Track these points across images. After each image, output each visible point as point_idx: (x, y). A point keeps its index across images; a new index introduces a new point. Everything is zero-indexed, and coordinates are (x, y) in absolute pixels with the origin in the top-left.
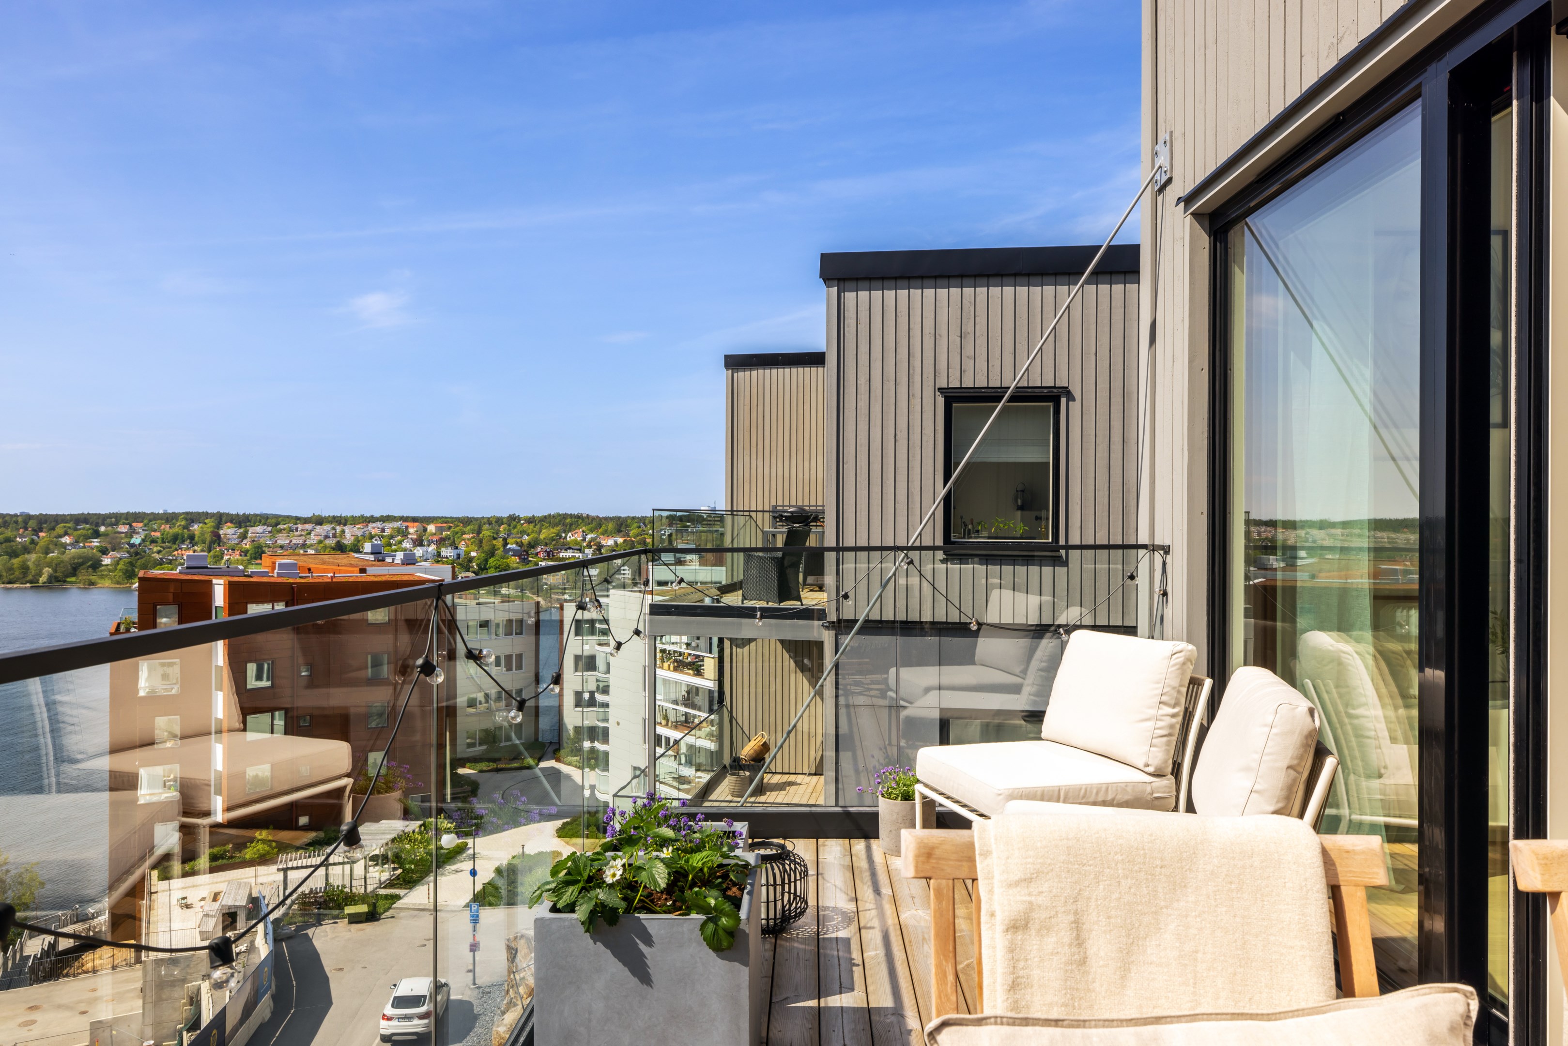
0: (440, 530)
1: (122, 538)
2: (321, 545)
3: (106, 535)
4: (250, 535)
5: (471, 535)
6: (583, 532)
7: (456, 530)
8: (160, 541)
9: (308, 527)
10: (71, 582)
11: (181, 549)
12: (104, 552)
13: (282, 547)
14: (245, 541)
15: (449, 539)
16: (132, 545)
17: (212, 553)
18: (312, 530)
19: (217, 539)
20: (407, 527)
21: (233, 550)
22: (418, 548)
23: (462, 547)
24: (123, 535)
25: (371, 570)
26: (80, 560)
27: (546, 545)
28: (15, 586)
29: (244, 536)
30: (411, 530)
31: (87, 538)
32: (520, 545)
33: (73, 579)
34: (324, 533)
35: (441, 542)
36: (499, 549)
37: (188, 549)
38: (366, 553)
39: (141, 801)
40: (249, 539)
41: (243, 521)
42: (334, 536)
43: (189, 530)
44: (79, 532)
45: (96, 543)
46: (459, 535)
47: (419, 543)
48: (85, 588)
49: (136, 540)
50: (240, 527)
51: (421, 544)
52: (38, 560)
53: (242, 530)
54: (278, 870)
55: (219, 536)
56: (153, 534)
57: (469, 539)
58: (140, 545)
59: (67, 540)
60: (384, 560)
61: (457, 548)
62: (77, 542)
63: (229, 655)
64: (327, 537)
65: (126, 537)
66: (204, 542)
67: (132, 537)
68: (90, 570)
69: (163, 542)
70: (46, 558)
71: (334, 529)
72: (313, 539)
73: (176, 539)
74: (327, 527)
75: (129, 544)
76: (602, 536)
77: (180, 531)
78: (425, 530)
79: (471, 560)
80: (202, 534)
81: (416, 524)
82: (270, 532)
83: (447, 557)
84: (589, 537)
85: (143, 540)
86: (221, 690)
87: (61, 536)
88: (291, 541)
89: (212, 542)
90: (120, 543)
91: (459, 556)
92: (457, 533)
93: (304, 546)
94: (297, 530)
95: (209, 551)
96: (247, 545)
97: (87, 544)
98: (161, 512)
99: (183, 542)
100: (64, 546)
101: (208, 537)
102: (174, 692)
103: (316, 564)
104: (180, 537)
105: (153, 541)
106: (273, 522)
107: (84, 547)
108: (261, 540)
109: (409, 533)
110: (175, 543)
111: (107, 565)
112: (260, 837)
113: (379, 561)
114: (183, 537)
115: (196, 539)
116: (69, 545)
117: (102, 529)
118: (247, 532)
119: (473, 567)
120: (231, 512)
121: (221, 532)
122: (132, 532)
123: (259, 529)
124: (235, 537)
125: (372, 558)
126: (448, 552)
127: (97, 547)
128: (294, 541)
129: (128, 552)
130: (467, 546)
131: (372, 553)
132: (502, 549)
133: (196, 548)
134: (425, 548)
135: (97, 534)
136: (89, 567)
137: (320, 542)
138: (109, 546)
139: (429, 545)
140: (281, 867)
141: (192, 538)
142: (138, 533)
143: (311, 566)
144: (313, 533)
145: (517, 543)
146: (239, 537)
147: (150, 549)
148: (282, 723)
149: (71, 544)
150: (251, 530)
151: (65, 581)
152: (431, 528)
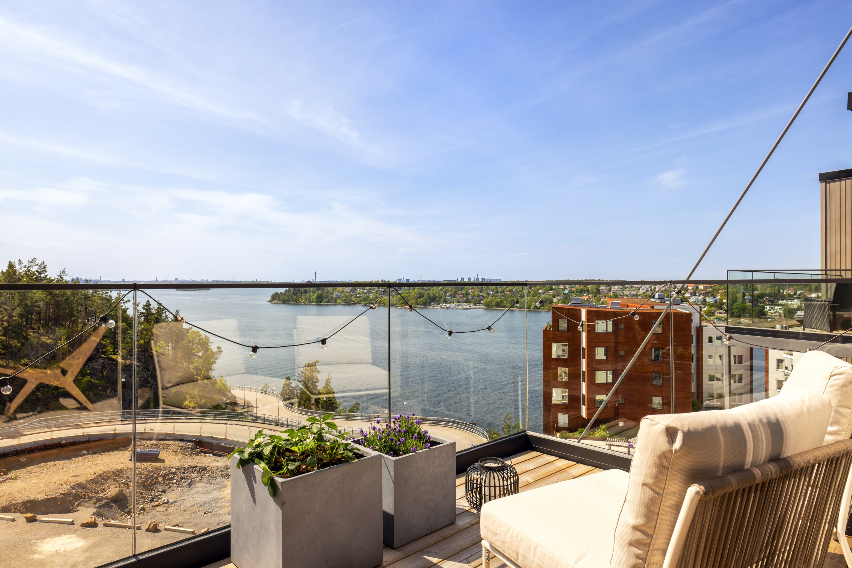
0: (706, 288)
1: (561, 291)
2: (645, 295)
3: (555, 289)
4: (612, 290)
5: (724, 291)
6: (794, 289)
7: (715, 288)
8: (575, 292)
9: (639, 286)
10: (542, 309)
11: (584, 296)
12: (554, 296)
13: (626, 296)
14: (610, 293)
15: (711, 292)
16: (565, 294)
17: (596, 298)
18: (640, 288)
19: (598, 291)
20: (687, 286)
21: (605, 296)
22: (693, 297)
23: (718, 297)
24: (561, 290)
25: (656, 307)
26: (545, 300)
27: (770, 296)
28: (523, 309)
29: (610, 290)
30: (690, 288)
31: (548, 291)
32: (753, 296)
33: (543, 308)
34: (646, 289)
35: (706, 294)
36: (739, 299)
37: (586, 296)
38: (656, 299)
39: (553, 403)
40: (612, 292)
41: (610, 284)
42: (651, 290)
43: (587, 287)
44: (545, 288)
45: (551, 293)
46: (716, 291)
47: (694, 294)
48: (547, 311)
49: (566, 292)
50: (608, 286)
51: (695, 295)
52: (530, 299)
53: (609, 288)
54: (606, 444)
55: (599, 290)
56: (573, 289)
57: (722, 293)
58: (567, 293)
59: (541, 291)
60: (665, 302)
61: (715, 297)
62: (544, 292)
63: (588, 343)
64: (647, 291)
65: (562, 290)
66: (593, 293)
67: (564, 290)
68: (549, 304)
69: (577, 293)
70: (533, 298)
71: (651, 287)
72: (641, 292)
73: (581, 291)
74: (648, 286)
75: (563, 293)
76: (808, 292)
77: (583, 288)
78: (697, 288)
79: (723, 304)
80: (592, 289)
81: (692, 285)
82: (621, 288)
83: (709, 302)
84: (798, 292)
85: (569, 292)
86: (585, 359)
87: (539, 290)
88: (631, 293)
89: (596, 293)
90: (560, 293)
91: (716, 302)
92: (715, 290)
93: (637, 295)
94: (633, 287)
95: (595, 297)
96: (611, 294)
97: (548, 293)
98: (576, 280)
99: (584, 293)
100: (540, 294)
101: (594, 290)
102: (566, 357)
103: (631, 303)
104: (583, 290)
105: (573, 292)
106: (623, 283)
107: (547, 294)
108: (617, 292)
109: (688, 289)
110: (581, 293)
111: (555, 302)
112: (602, 428)
113: (662, 302)
114: (584, 290)
115: (590, 291)
116: (541, 293)
117: (554, 287)
118: (611, 288)
119: (724, 308)
120: (604, 280)
121: (600, 288)
122: (564, 289)
123: (616, 287)
124: (606, 290)
125: (658, 301)
126: (710, 300)
127: (552, 294)
128: (632, 293)
129: (563, 297)
130: (721, 296)
131: (659, 299)
132: (741, 299)
133: (590, 295)
134: (697, 297)
135: (552, 289)
136: (548, 303)
137: (644, 293)
138: (556, 294)
139: (699, 296)
140: (607, 443)
141: (588, 291)
142: (567, 289)
143: (629, 304)
144: (641, 289)
145: (751, 295)
146: (607, 291)
147: (571, 296)
148: (611, 376)
149: (542, 293)
150: (613, 287)
151: (540, 308)
152: (701, 287)
